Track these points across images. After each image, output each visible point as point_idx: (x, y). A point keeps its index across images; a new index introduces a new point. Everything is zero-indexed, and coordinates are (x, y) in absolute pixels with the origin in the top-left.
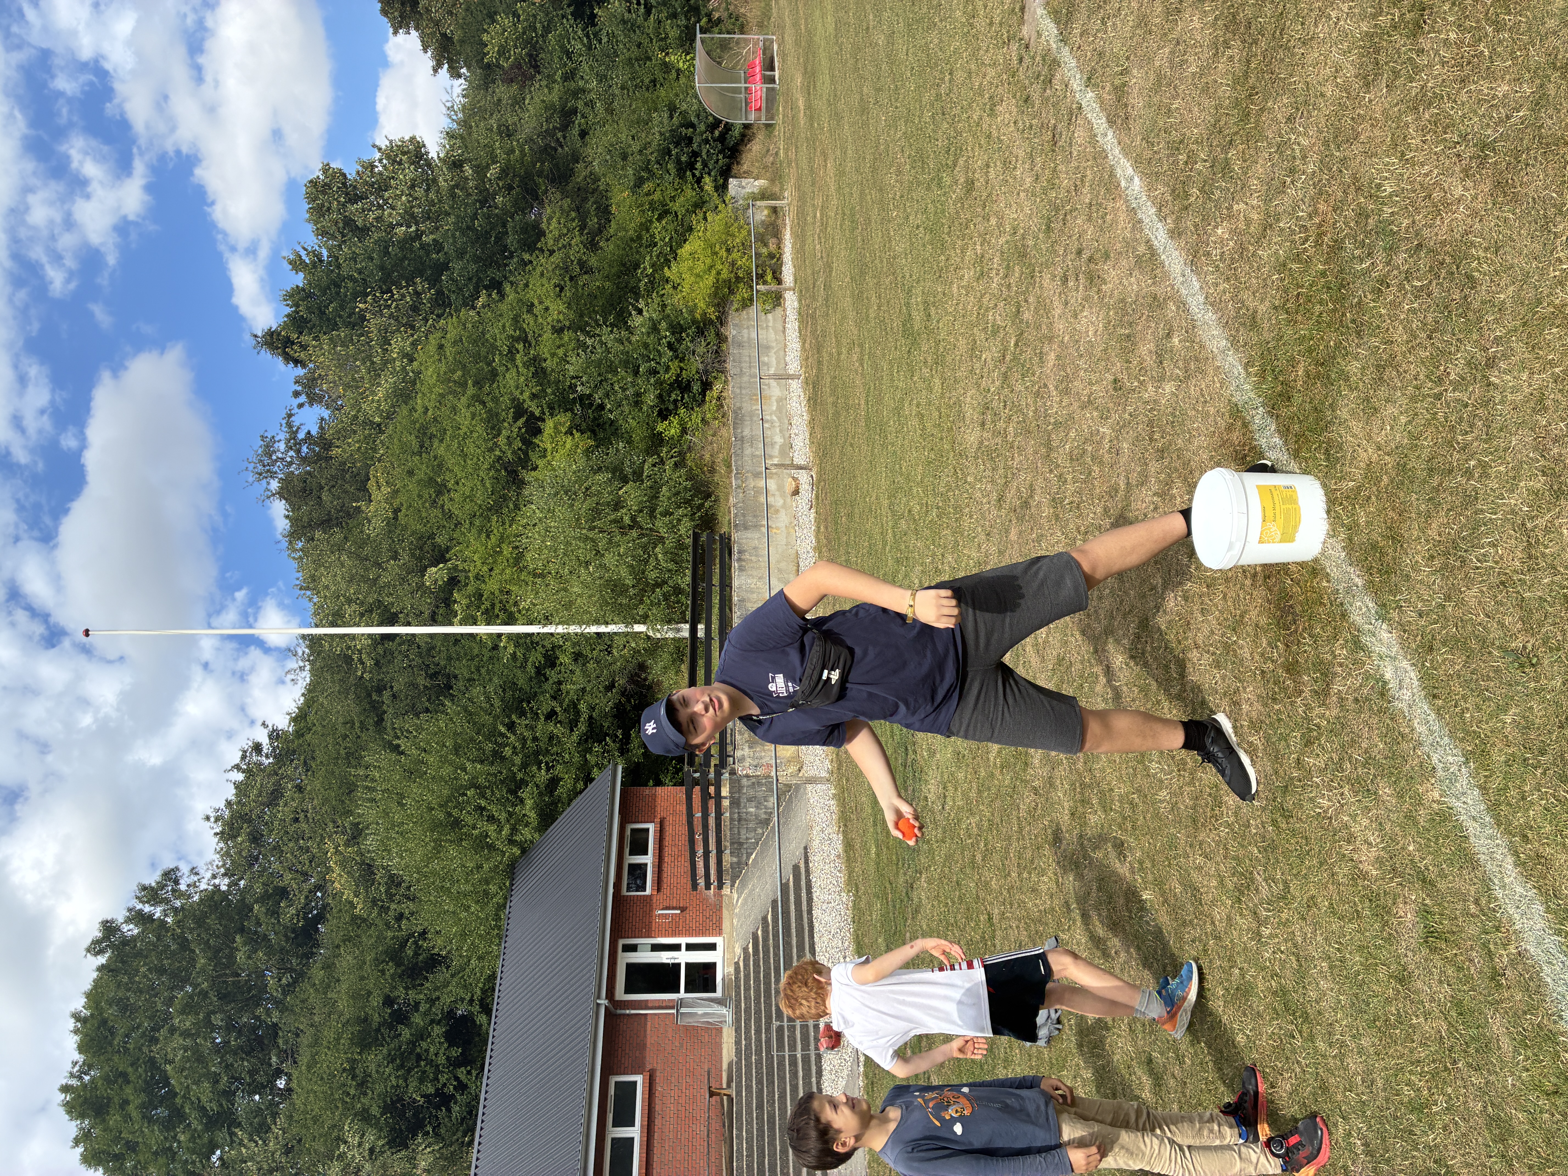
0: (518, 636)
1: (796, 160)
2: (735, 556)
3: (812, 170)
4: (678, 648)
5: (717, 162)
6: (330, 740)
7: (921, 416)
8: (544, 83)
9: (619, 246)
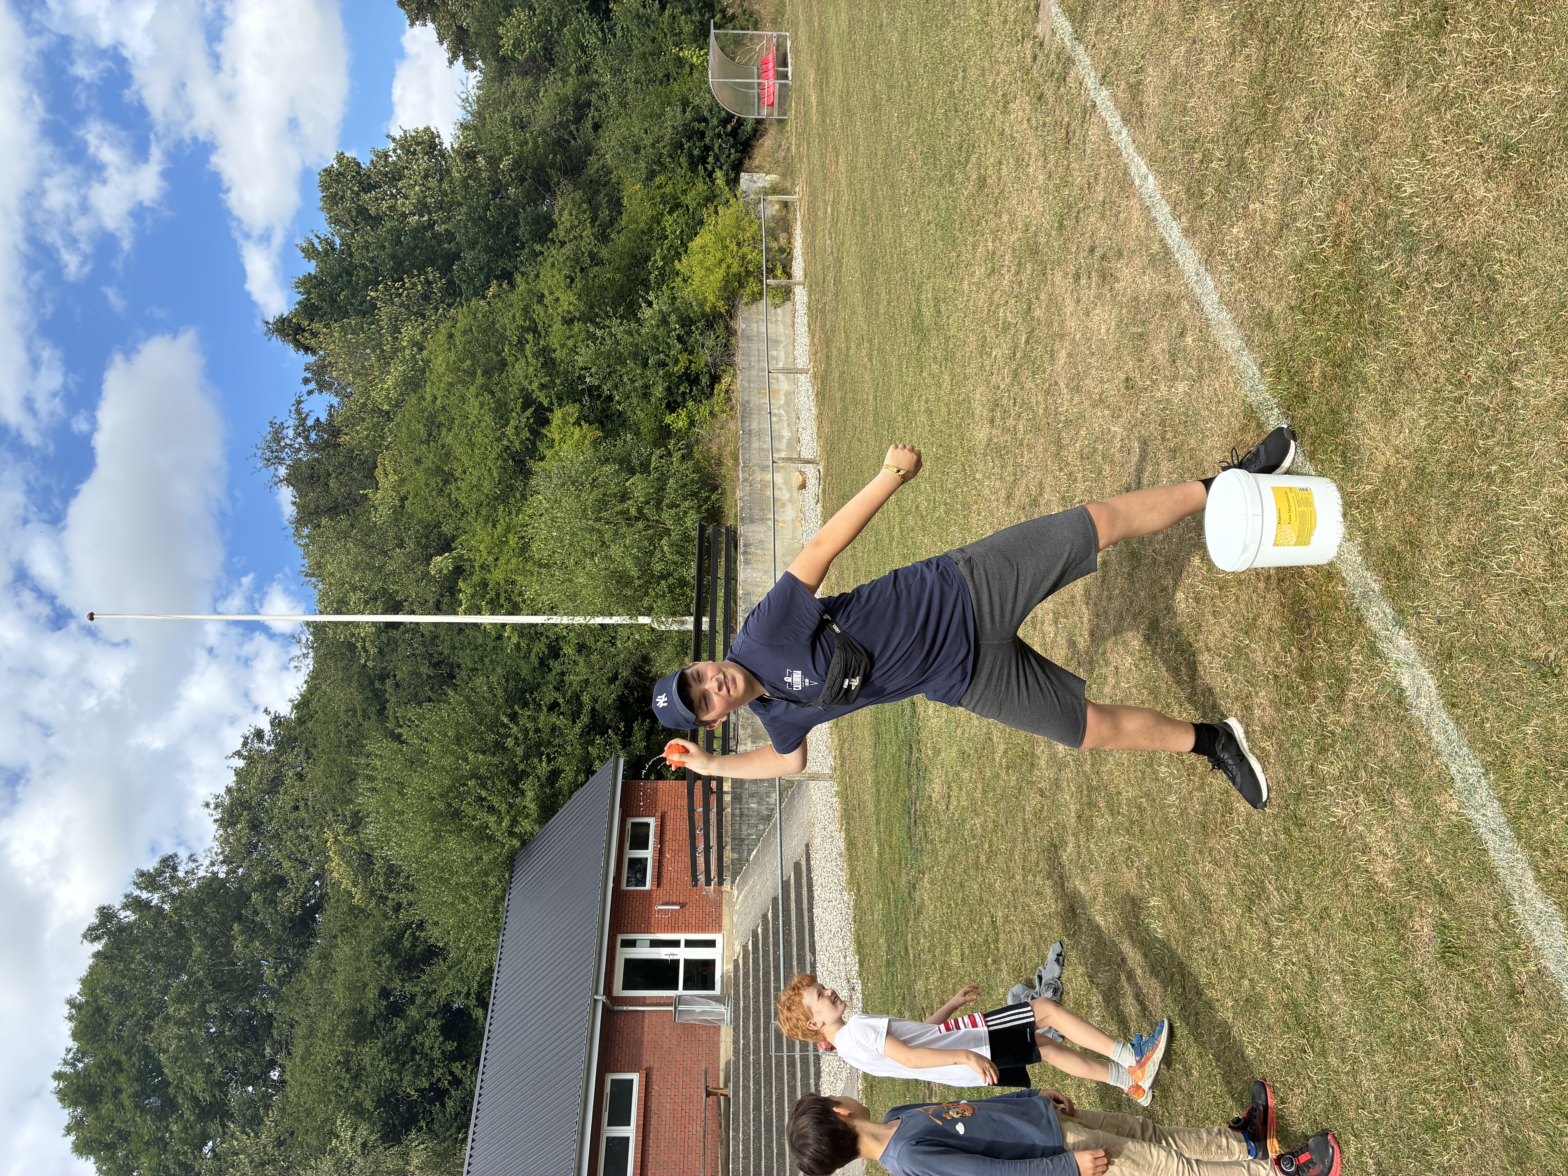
0: (523, 626)
1: (808, 156)
2: (741, 549)
3: (823, 166)
4: (682, 641)
5: (729, 156)
6: (332, 727)
7: (929, 412)
8: (558, 76)
9: (629, 239)
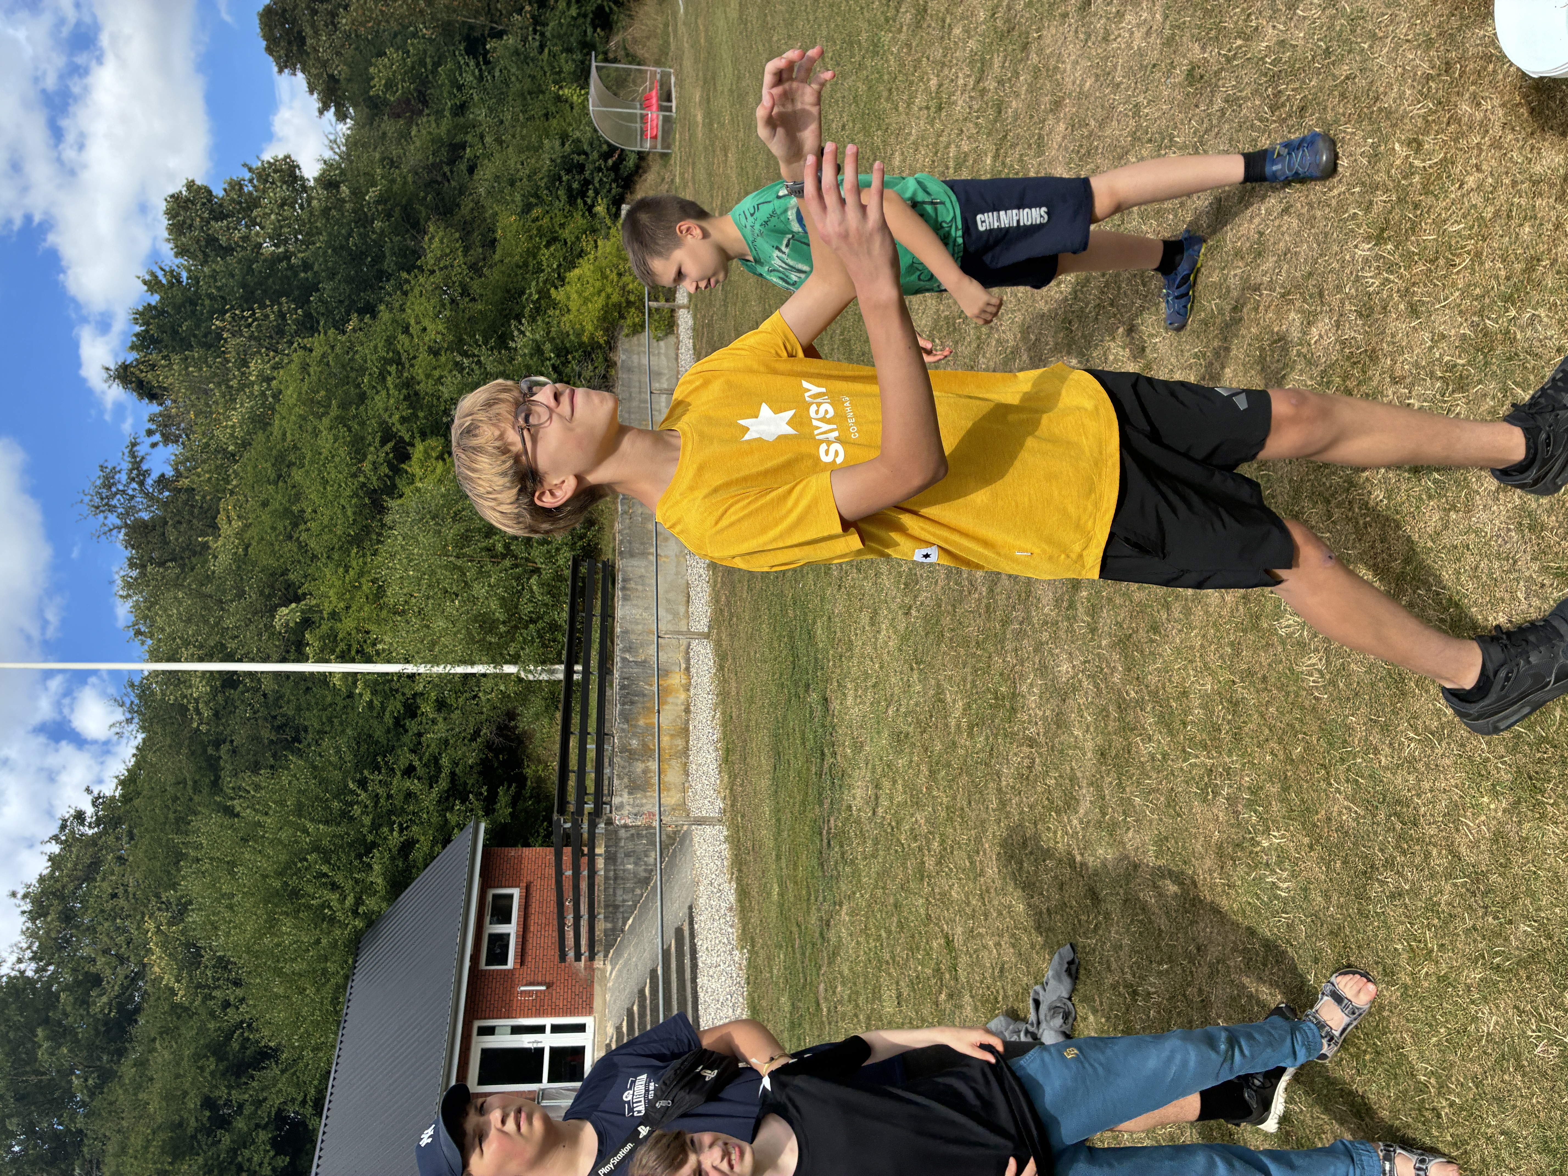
2: (619, 585)
4: (552, 693)
5: (609, 191)
6: (158, 803)
8: (432, 118)
9: (503, 273)
